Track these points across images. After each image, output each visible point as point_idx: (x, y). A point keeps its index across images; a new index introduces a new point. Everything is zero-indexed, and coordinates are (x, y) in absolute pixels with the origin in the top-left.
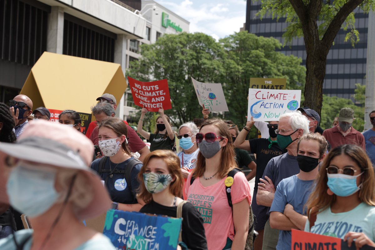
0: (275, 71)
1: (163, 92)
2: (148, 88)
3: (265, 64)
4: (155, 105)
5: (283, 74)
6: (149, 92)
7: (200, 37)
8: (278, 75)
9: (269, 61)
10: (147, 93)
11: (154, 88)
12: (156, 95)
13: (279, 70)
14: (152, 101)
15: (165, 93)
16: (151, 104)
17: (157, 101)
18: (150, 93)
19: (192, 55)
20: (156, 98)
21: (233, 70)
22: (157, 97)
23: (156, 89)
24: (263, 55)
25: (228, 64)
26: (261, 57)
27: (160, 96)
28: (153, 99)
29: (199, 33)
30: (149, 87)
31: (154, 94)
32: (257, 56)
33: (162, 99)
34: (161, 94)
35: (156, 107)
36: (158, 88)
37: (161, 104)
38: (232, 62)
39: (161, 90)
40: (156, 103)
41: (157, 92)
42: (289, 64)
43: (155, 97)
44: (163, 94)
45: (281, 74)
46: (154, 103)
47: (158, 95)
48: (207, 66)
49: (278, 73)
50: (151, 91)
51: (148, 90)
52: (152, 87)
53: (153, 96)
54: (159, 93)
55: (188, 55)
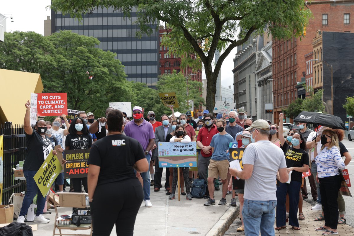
0: (97, 63)
1: (63, 102)
2: (54, 98)
3: (89, 58)
4: (57, 110)
5: (104, 66)
6: (53, 100)
7: (32, 36)
8: (99, 67)
9: (91, 56)
10: (52, 101)
11: (58, 97)
12: (58, 103)
13: (100, 63)
14: (55, 108)
15: (64, 103)
16: (54, 110)
17: (58, 108)
18: (55, 101)
19: (27, 51)
20: (58, 106)
21: (63, 63)
22: (59, 104)
23: (59, 99)
24: (86, 51)
25: (58, 58)
26: (86, 53)
27: (61, 104)
28: (56, 106)
29: (31, 32)
30: (55, 96)
31: (57, 102)
32: (82, 52)
33: (62, 107)
34: (62, 103)
35: (57, 112)
36: (60, 98)
37: (61, 110)
38: (61, 56)
39: (62, 100)
40: (57, 109)
41: (59, 101)
42: (107, 58)
43: (57, 104)
44: (63, 103)
45: (102, 66)
46: (56, 109)
47: (60, 103)
48: (42, 60)
49: (100, 66)
50: (55, 100)
51: (53, 99)
52: (57, 96)
53: (56, 103)
54: (61, 102)
55: (24, 51)
